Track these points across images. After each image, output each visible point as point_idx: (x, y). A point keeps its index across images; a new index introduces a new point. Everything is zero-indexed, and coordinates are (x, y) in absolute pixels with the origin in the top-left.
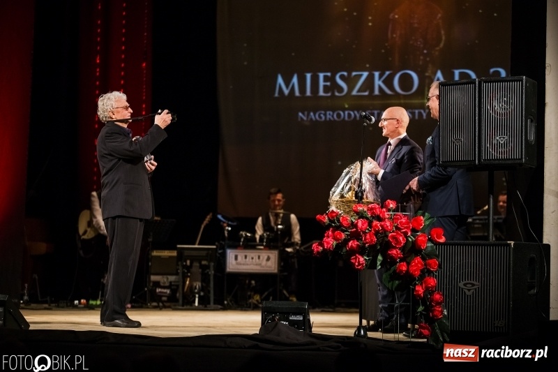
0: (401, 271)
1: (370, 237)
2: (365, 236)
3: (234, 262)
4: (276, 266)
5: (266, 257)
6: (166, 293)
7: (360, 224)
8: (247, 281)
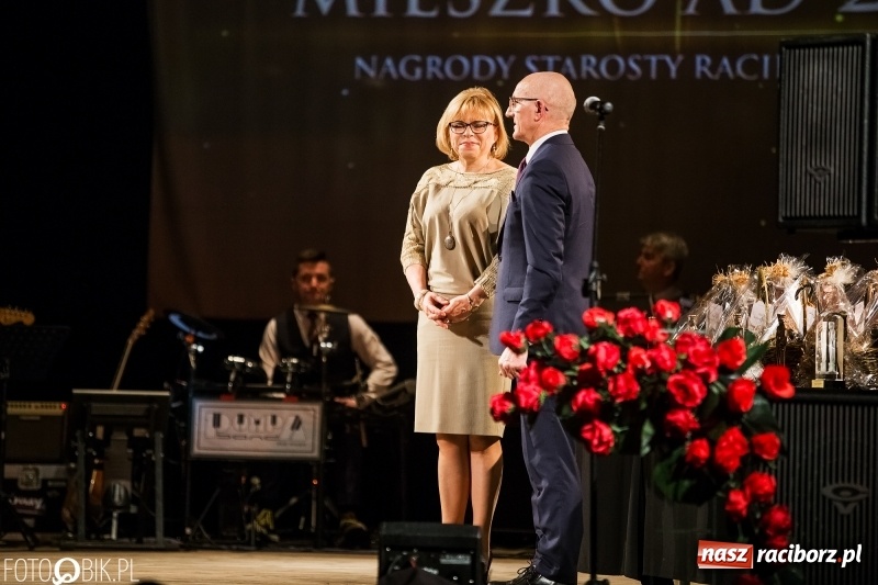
0: (697, 459)
1: (627, 382)
2: (615, 382)
3: (211, 431)
4: (317, 443)
5: (291, 420)
6: (33, 508)
7: (602, 355)
8: (243, 479)
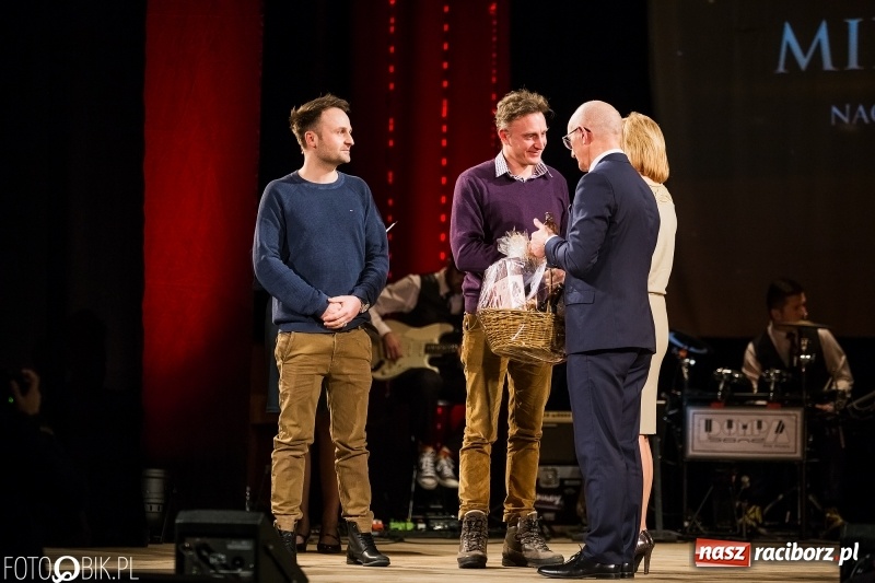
3: (704, 435)
4: (799, 444)
5: (776, 424)
6: (552, 503)
8: (734, 478)
